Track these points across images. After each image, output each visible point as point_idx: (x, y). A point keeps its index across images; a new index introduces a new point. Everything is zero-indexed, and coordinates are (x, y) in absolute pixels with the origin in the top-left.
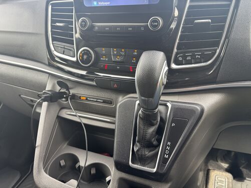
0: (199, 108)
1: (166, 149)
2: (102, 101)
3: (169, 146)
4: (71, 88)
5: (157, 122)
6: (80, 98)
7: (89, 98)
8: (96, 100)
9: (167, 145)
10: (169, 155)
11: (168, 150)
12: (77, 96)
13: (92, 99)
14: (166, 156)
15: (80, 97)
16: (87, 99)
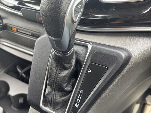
0: (123, 55)
1: (77, 98)
2: (30, 34)
3: (81, 94)
4: (4, 18)
5: (71, 66)
6: (12, 29)
7: (20, 30)
8: (25, 32)
9: (79, 93)
10: (80, 104)
11: (79, 98)
12: (9, 27)
13: (21, 31)
14: (77, 106)
15: (12, 27)
16: (17, 31)
